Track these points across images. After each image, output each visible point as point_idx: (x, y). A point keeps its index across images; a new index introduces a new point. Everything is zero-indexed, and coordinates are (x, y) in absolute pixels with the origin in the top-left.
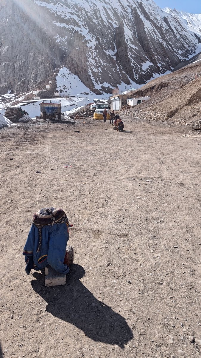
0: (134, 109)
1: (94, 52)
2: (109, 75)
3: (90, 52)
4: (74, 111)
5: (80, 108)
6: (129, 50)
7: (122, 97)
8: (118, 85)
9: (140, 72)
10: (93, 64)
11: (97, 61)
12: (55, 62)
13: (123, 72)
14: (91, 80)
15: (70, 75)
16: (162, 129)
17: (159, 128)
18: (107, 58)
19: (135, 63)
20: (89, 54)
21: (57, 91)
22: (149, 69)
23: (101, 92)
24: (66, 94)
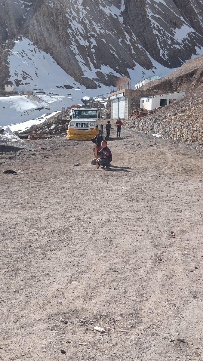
0: (153, 116)
1: (81, 10)
2: (112, 51)
3: (74, 9)
4: (43, 121)
5: (55, 113)
6: (148, 6)
7: (131, 94)
8: (129, 70)
9: (171, 45)
10: (79, 32)
11: (88, 27)
12: (7, 29)
13: (138, 45)
14: (77, 61)
15: (35, 52)
16: (194, 162)
17: (189, 160)
18: (106, 21)
19: (161, 28)
20: (72, 14)
21: (10, 83)
22: (188, 39)
23: (97, 83)
24: (27, 88)
